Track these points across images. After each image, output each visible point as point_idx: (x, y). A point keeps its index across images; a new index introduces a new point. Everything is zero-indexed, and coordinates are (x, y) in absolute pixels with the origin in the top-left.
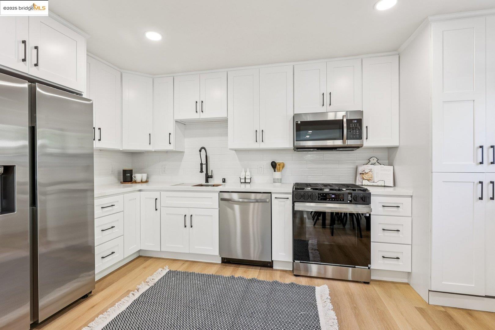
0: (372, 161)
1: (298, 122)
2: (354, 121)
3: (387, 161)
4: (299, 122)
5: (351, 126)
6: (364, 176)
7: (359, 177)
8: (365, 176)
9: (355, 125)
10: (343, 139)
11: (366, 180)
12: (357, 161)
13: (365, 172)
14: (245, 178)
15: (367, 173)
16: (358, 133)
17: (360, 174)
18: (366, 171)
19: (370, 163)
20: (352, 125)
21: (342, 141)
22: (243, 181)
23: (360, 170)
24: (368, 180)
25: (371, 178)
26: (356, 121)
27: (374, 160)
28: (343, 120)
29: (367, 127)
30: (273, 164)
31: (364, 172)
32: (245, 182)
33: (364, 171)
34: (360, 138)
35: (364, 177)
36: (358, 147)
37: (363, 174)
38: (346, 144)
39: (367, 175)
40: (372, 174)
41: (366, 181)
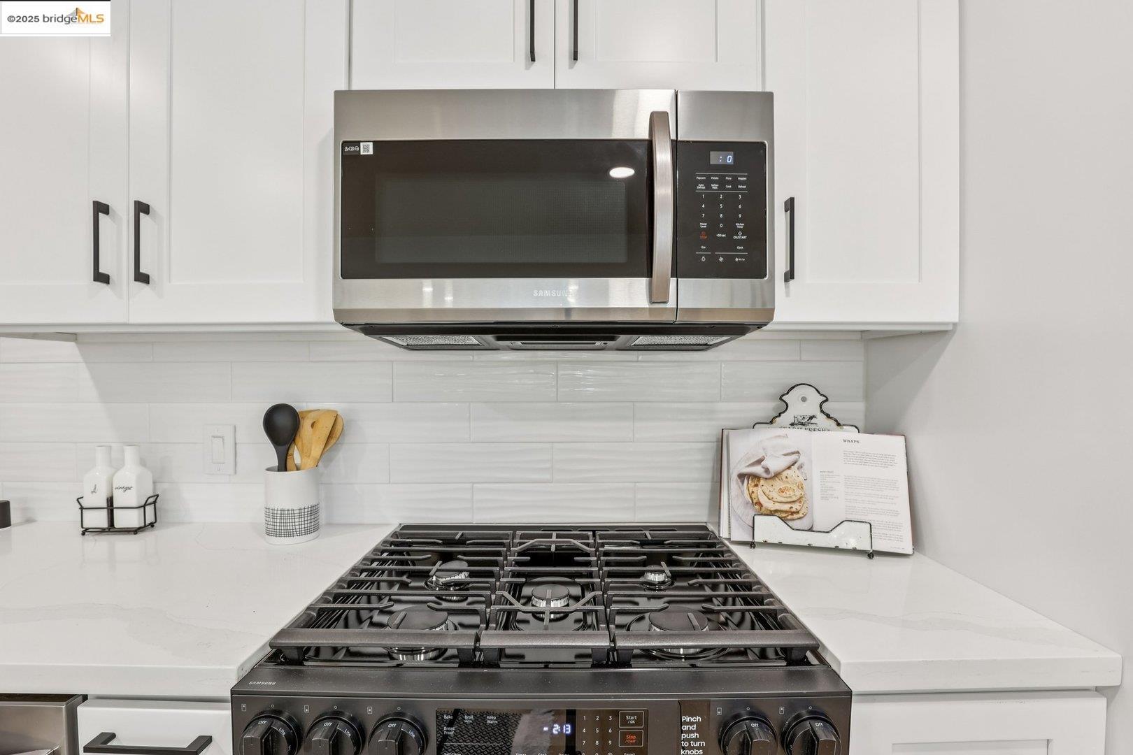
0: (799, 406)
1: (357, 143)
2: (716, 158)
3: (860, 406)
4: (367, 149)
5: (701, 186)
6: (759, 493)
7: (734, 494)
8: (769, 494)
9: (722, 183)
10: (649, 274)
11: (771, 513)
12: (721, 406)
13: (767, 471)
14: (110, 501)
15: (777, 475)
16: (740, 237)
17: (742, 476)
18: (774, 464)
19: (787, 418)
20: (708, 183)
21: (643, 281)
22: (100, 520)
23: (742, 452)
24: (786, 517)
25: (796, 507)
26: (730, 159)
27: (804, 399)
28: (649, 146)
29: (790, 205)
30: (282, 421)
31: (758, 470)
32: (111, 528)
33: (759, 462)
34: (755, 266)
35: (763, 500)
36: (738, 330)
37: (756, 477)
38: (671, 304)
39: (778, 484)
40: (801, 478)
41: (775, 519)
